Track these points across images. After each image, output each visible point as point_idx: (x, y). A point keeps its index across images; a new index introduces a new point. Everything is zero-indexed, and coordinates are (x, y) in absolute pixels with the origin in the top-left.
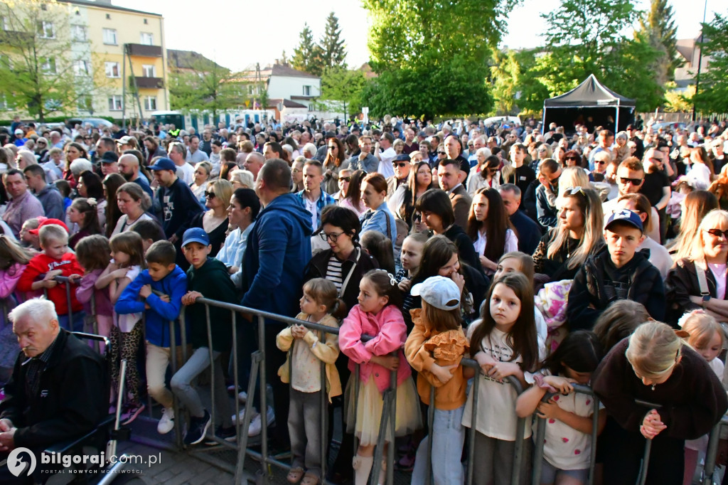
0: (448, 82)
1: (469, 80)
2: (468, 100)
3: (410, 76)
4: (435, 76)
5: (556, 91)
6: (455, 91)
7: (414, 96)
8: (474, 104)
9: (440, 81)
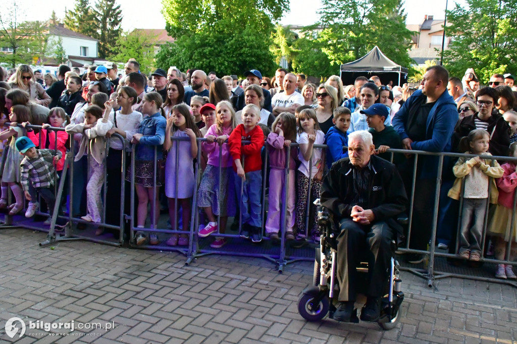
0: (242, 48)
1: (259, 47)
2: (258, 65)
3: (207, 41)
4: (230, 43)
5: (335, 60)
6: (249, 56)
7: (211, 59)
8: (263, 68)
9: (234, 47)
